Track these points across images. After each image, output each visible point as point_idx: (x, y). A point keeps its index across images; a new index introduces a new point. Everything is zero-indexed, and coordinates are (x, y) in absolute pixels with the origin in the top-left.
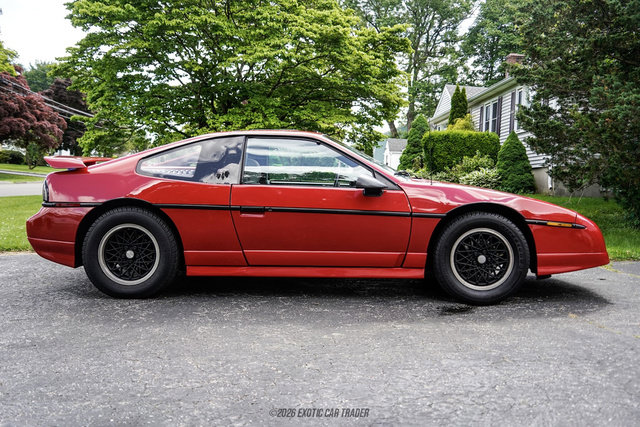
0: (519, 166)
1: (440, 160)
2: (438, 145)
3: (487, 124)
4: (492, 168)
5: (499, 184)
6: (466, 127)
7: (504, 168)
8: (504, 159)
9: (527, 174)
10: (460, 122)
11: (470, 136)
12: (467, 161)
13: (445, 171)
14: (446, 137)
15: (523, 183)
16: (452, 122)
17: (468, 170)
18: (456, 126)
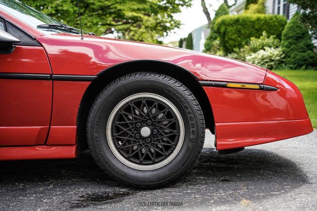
0: (301, 44)
1: (231, 42)
2: (229, 29)
3: (279, 8)
4: (277, 47)
5: (282, 62)
6: (259, 12)
7: (287, 47)
8: (288, 39)
9: (309, 52)
10: (253, 7)
11: (258, 19)
12: (254, 42)
13: (235, 52)
14: (237, 21)
15: (305, 60)
16: (246, 8)
17: (255, 50)
18: (250, 11)
